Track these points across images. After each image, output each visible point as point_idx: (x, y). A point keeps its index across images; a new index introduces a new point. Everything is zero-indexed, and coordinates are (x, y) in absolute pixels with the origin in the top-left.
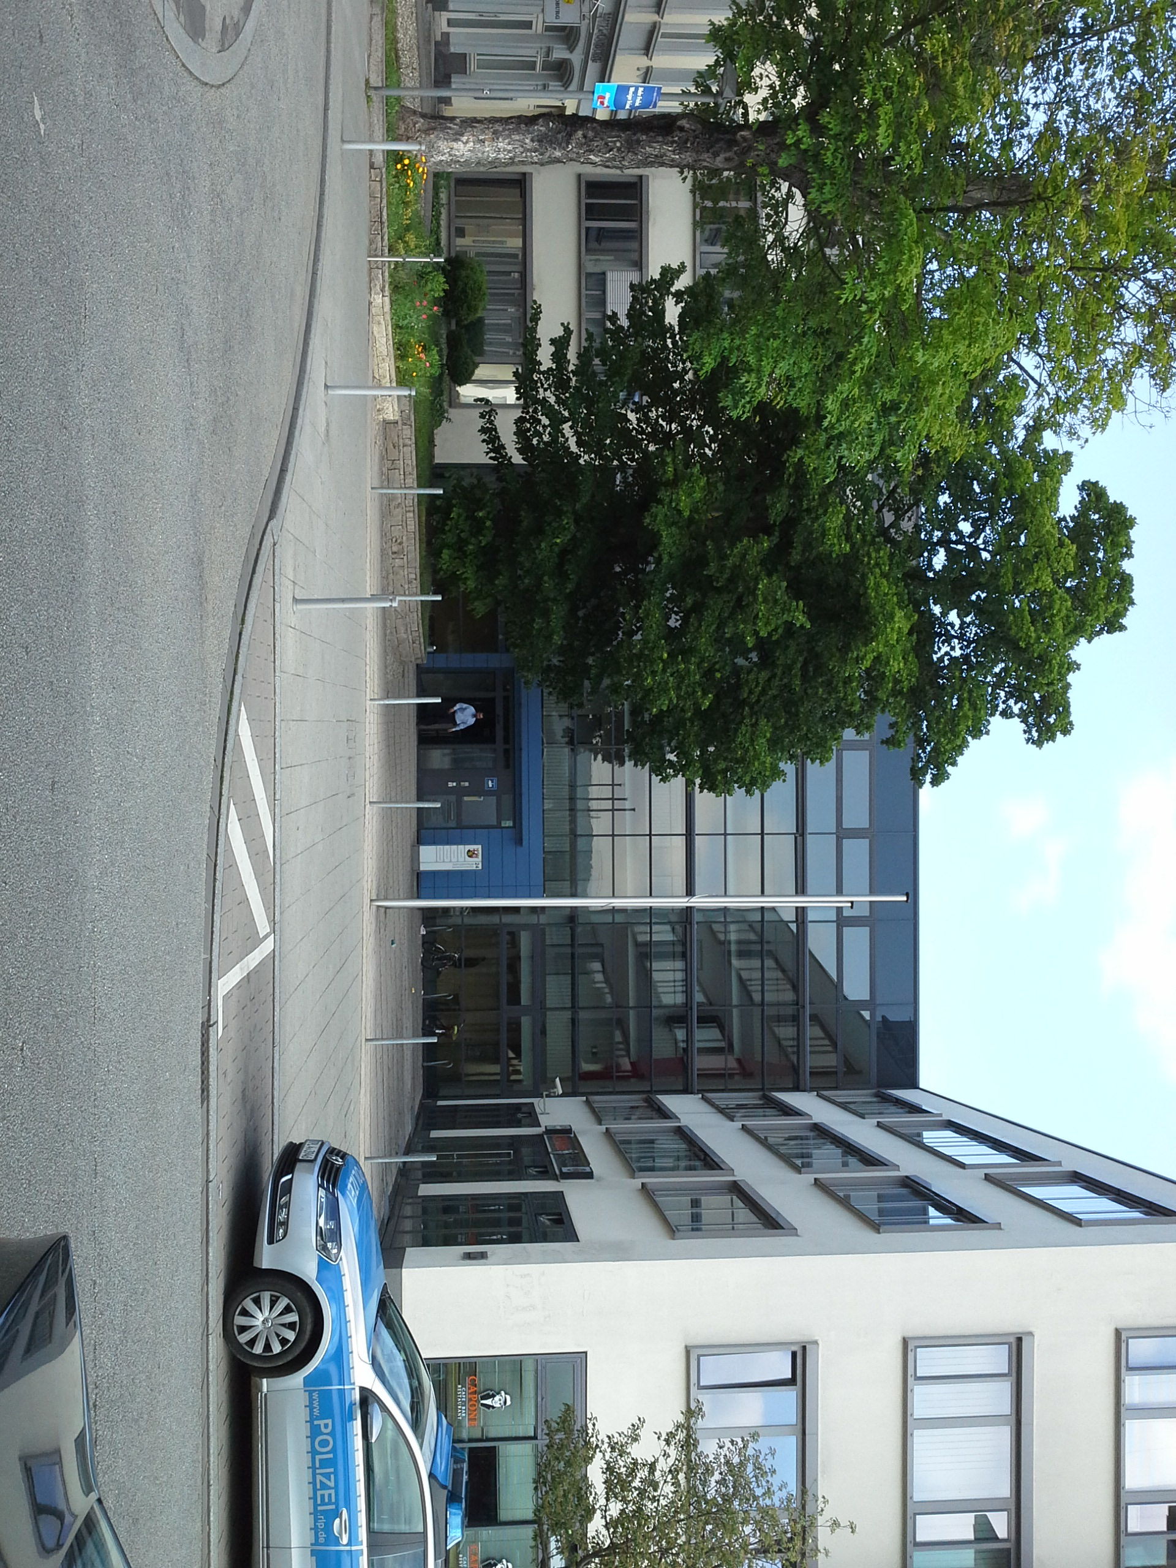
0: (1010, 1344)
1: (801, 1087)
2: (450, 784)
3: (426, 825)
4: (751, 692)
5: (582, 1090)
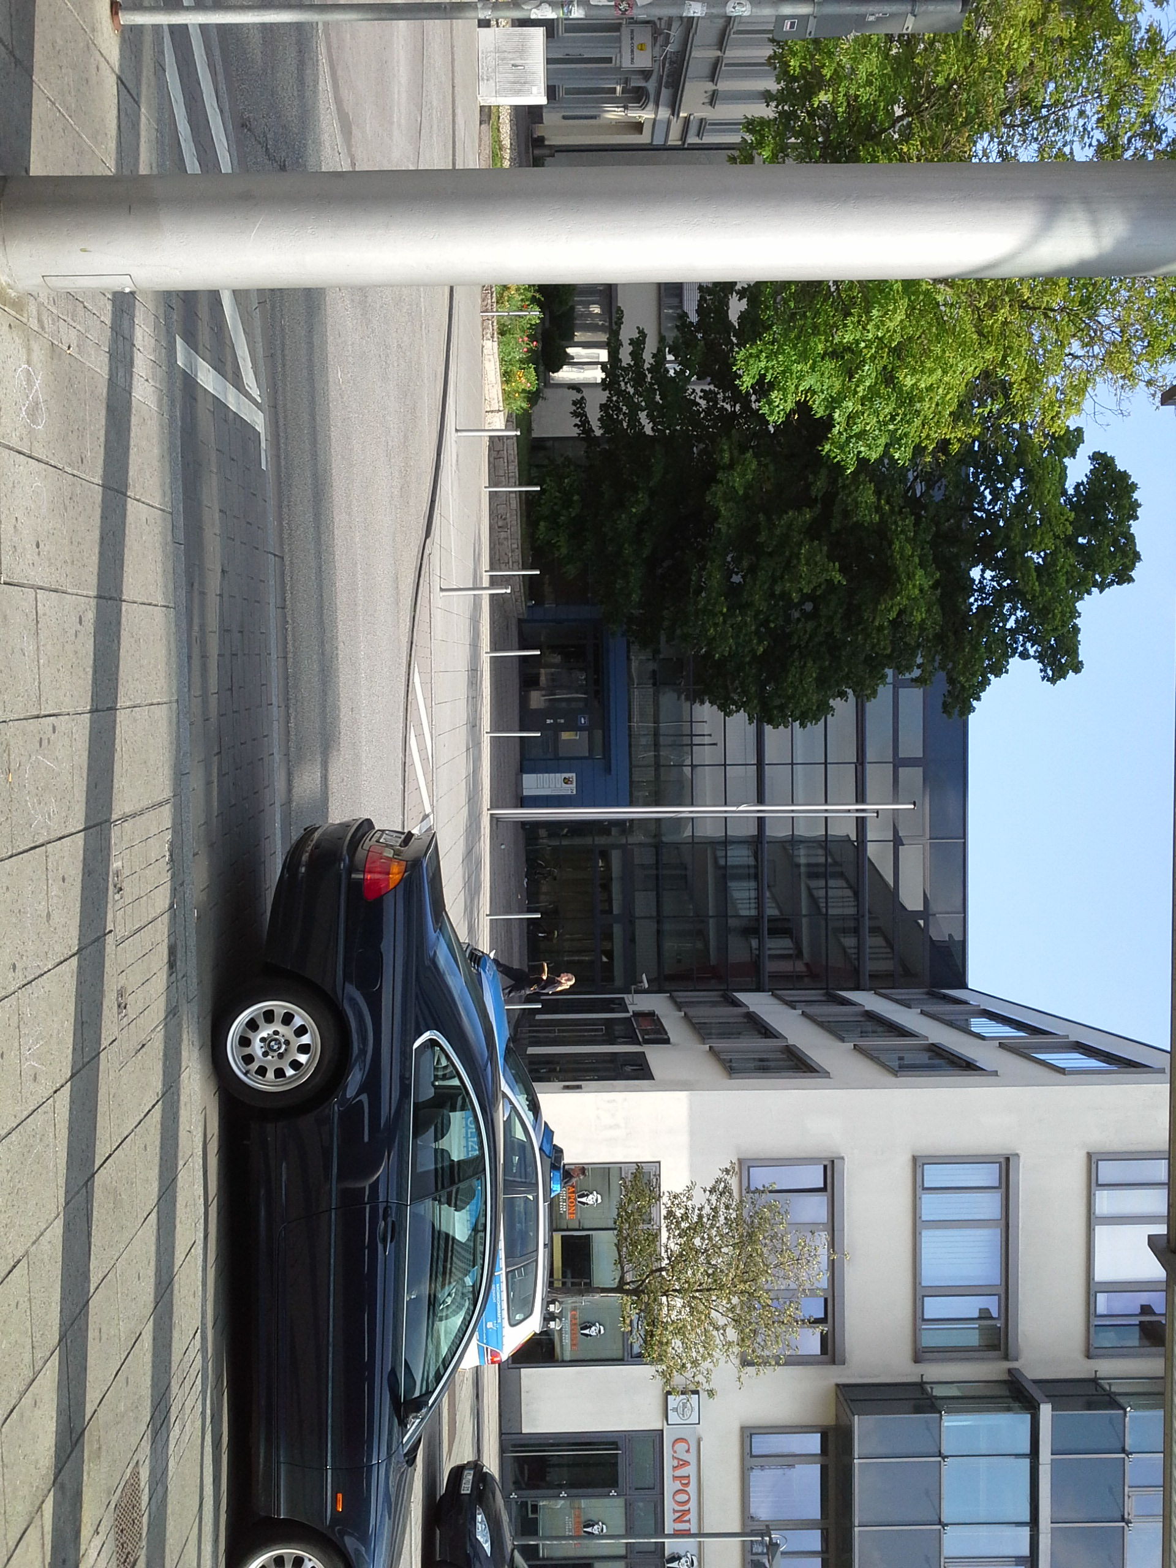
0: (1000, 1163)
1: (862, 987)
2: (548, 721)
3: (528, 757)
5: (666, 989)
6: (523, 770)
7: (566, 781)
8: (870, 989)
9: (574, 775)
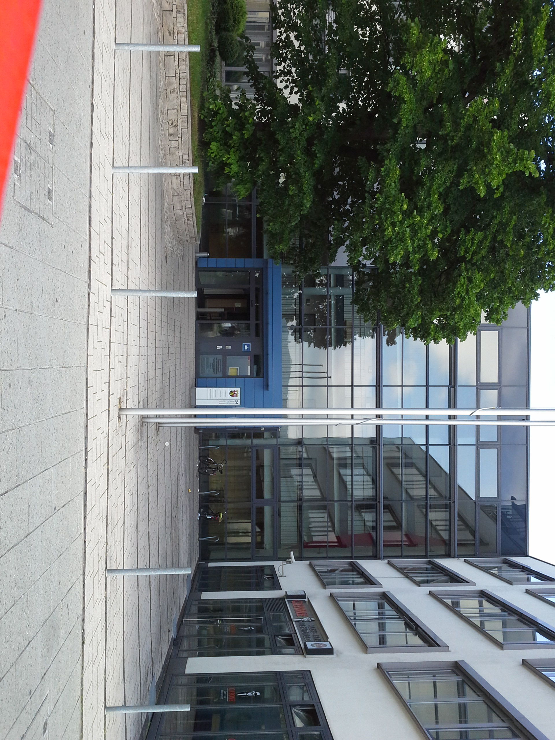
1: (452, 554)
2: (219, 347)
3: (201, 375)
4: (466, 252)
5: (306, 555)
6: (196, 385)
7: (232, 394)
8: (459, 557)
9: (238, 389)
